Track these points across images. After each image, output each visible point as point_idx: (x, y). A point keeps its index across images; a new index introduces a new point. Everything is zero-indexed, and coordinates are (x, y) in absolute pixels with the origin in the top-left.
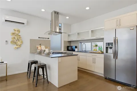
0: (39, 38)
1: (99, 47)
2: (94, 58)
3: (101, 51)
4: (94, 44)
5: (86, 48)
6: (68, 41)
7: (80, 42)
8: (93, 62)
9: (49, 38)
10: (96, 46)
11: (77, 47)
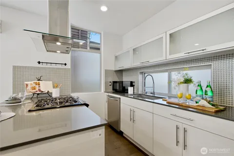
0: (39, 63)
1: (200, 85)
2: (180, 125)
3: (209, 102)
4: (177, 76)
5: (154, 87)
6: (116, 71)
7: (142, 73)
8: (177, 142)
9: (65, 64)
10: (188, 81)
11: (134, 84)
